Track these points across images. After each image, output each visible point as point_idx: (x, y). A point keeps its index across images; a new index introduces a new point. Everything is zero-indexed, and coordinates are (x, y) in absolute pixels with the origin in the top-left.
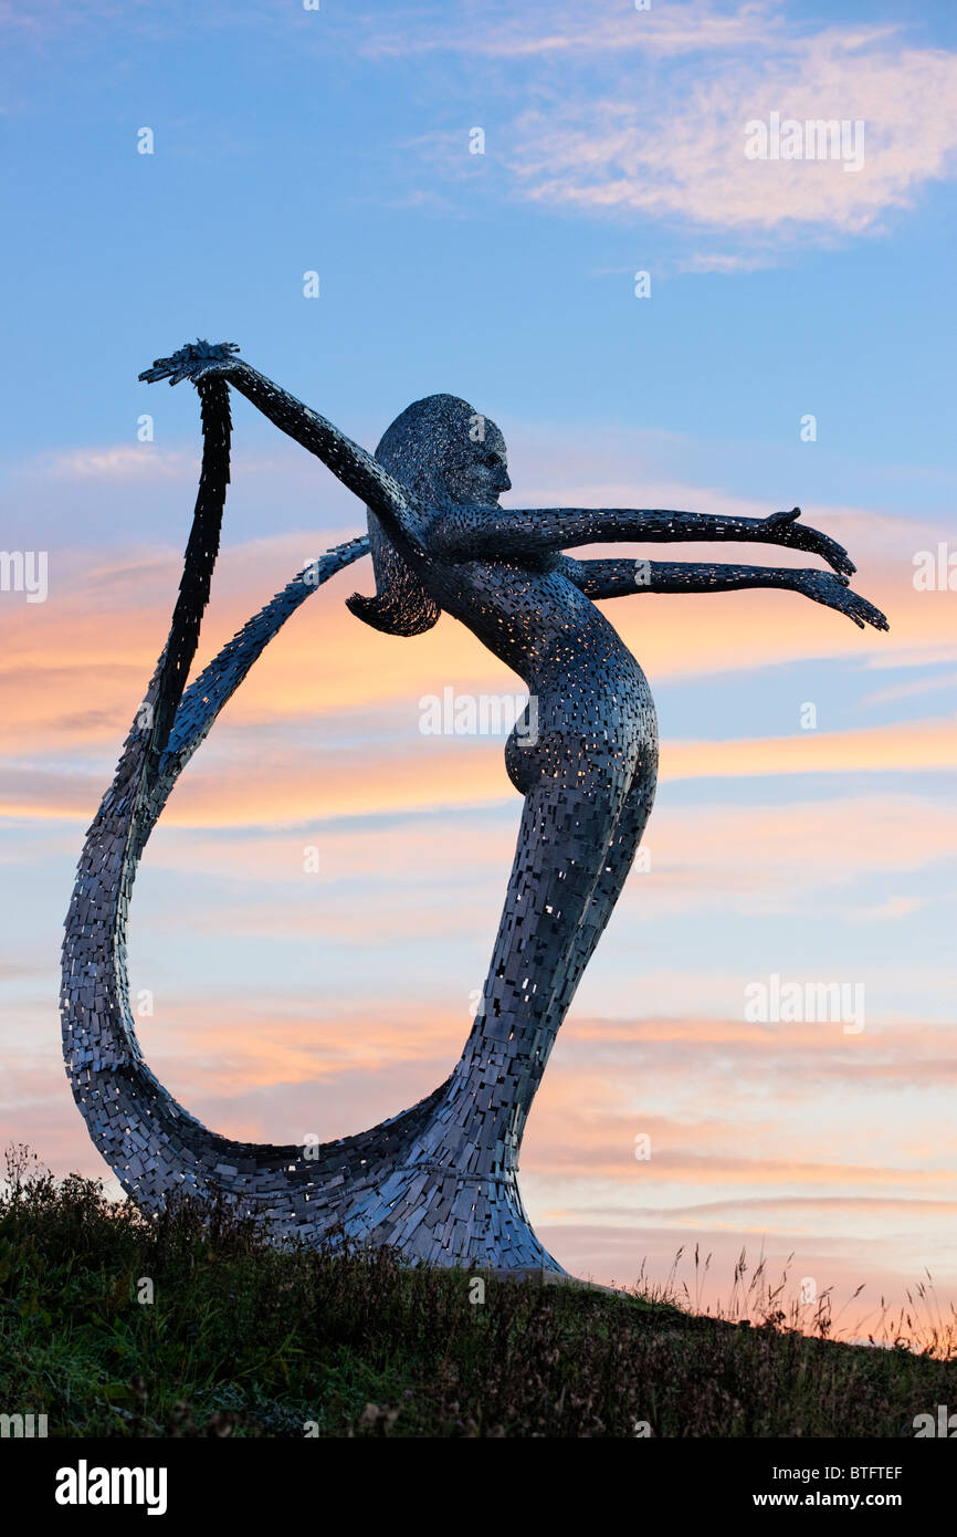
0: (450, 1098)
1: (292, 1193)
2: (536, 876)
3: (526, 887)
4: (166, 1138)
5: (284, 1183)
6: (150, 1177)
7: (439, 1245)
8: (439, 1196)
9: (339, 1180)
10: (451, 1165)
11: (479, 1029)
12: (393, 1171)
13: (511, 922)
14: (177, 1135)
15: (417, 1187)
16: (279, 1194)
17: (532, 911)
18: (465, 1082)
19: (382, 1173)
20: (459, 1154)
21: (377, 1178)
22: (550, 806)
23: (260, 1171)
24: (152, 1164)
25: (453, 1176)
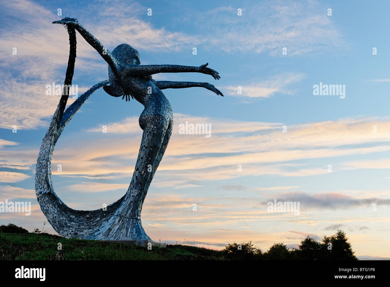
0: (125, 199)
1: (88, 222)
2: (146, 147)
3: (144, 150)
4: (58, 209)
5: (86, 219)
6: (55, 218)
7: (122, 234)
8: (122, 222)
9: (99, 219)
10: (125, 215)
11: (132, 183)
12: (111, 216)
13: (140, 158)
14: (61, 208)
15: (117, 220)
16: (85, 222)
17: (145, 156)
18: (129, 196)
19: (109, 217)
20: (127, 212)
21: (108, 218)
22: (149, 132)
23: (80, 217)
24: (55, 215)
25: (126, 218)
